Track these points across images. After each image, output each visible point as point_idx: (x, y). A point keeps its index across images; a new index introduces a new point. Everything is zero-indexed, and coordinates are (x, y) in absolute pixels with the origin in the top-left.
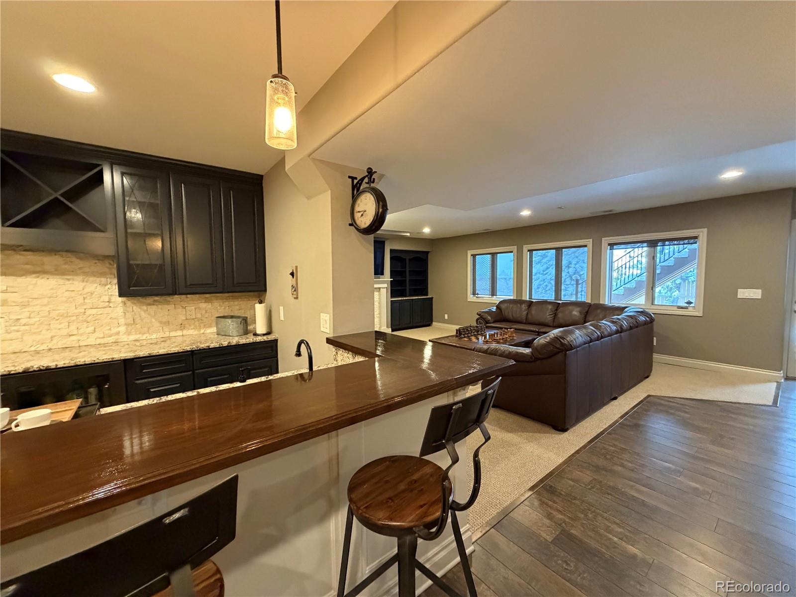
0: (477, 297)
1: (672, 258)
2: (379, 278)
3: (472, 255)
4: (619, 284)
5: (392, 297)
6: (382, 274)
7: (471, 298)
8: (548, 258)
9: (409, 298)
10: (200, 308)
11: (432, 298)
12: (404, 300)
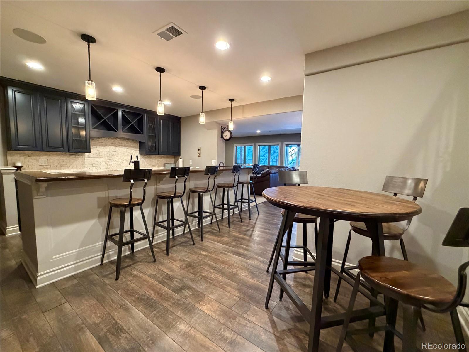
3: (235, 146)
4: (292, 161)
8: (265, 149)
10: (158, 160)
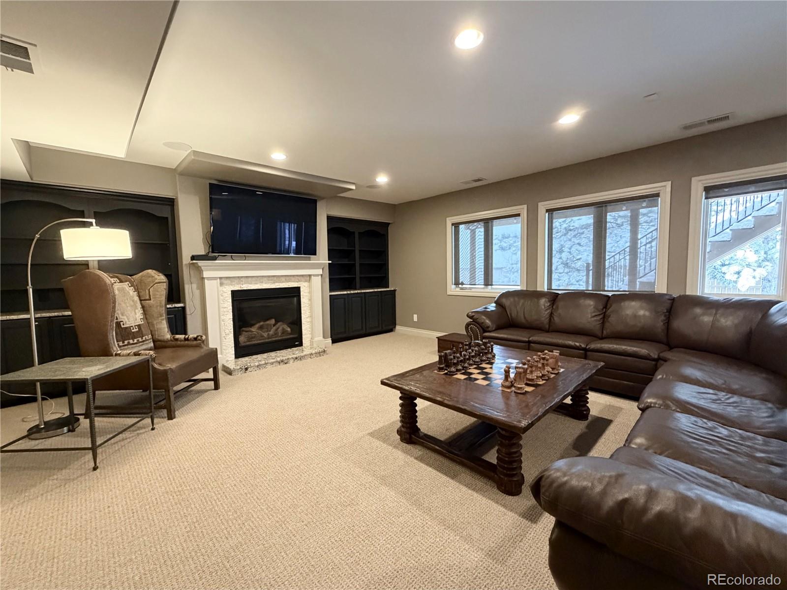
0: (462, 289)
1: (728, 230)
2: (309, 259)
3: (453, 224)
5: (331, 290)
6: (314, 253)
7: (452, 289)
9: (359, 291)
11: (395, 291)
12: (351, 294)
